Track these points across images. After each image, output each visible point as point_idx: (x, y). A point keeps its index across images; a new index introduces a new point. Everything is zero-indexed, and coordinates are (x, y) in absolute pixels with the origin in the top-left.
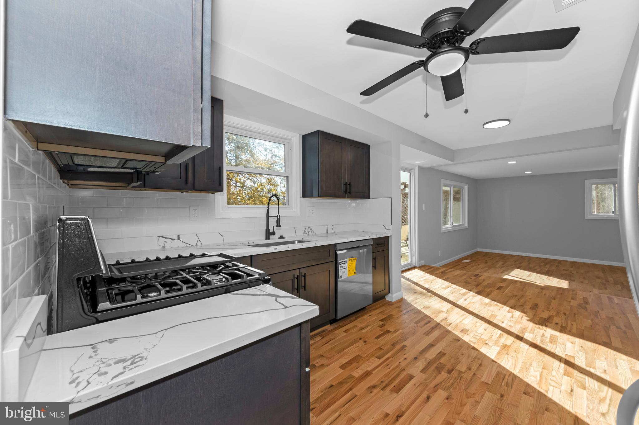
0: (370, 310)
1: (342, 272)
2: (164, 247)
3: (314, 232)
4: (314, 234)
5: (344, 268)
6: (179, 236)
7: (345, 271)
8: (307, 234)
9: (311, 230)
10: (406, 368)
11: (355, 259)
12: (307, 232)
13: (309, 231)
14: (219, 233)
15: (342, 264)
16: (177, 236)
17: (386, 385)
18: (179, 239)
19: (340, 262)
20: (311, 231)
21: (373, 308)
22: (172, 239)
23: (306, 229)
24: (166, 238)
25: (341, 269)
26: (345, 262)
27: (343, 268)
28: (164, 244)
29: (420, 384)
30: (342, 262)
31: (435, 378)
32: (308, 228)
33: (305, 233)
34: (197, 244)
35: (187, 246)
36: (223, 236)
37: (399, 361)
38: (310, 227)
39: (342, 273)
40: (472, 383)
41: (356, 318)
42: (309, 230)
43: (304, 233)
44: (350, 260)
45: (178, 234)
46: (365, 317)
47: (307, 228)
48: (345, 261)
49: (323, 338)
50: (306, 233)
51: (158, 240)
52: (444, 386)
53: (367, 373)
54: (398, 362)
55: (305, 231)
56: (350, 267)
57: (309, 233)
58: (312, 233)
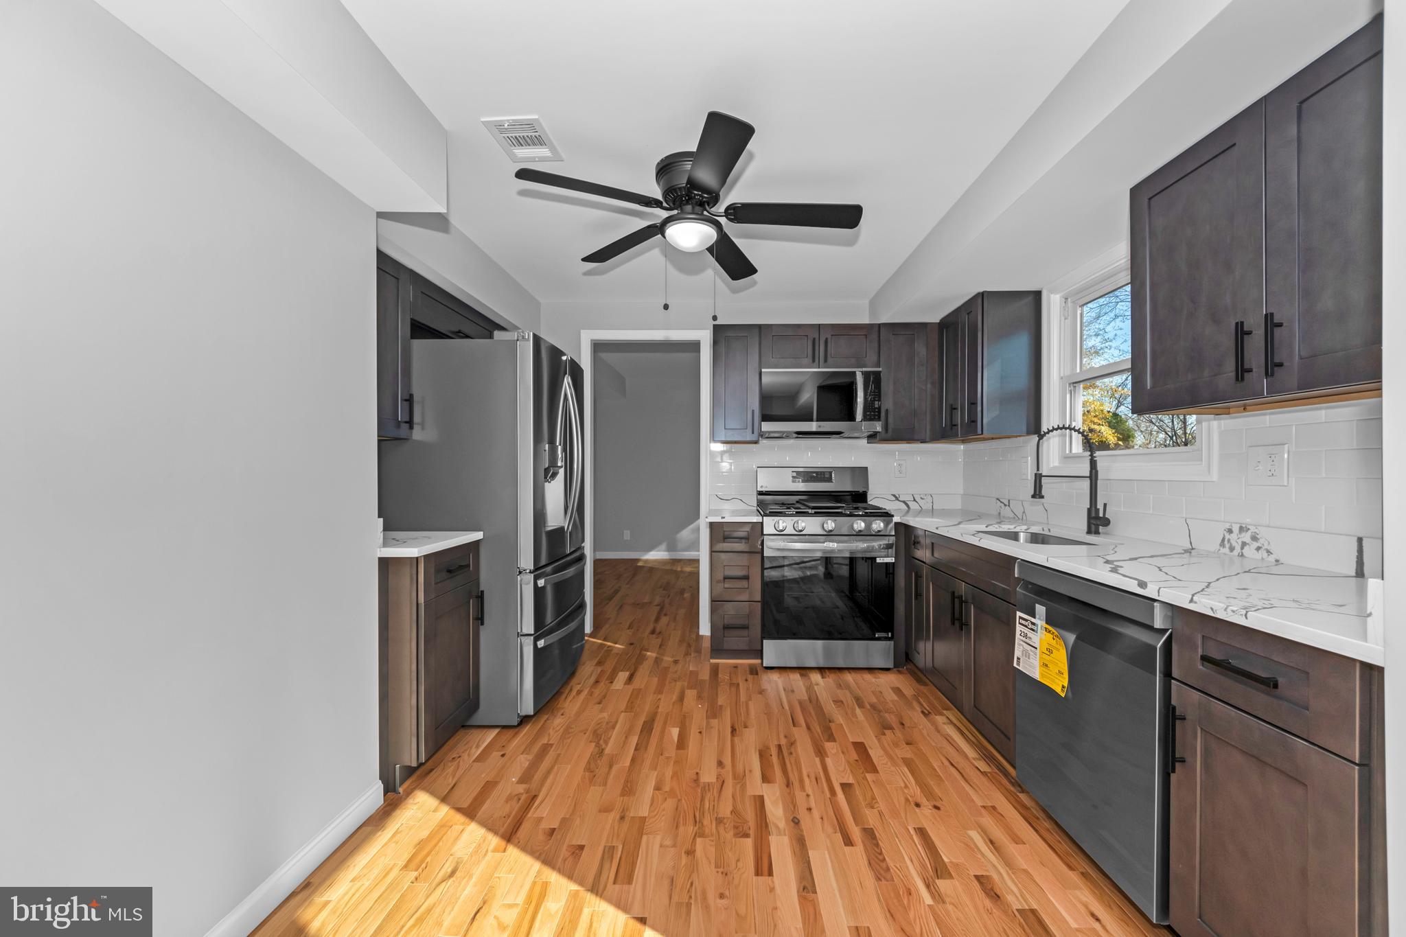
1: (1021, 647)
3: (1268, 552)
4: (1272, 559)
7: (1031, 653)
8: (1236, 553)
9: (1254, 538)
10: (788, 790)
12: (1234, 544)
13: (1244, 544)
15: (1026, 626)
17: (782, 752)
20: (1255, 545)
23: (1230, 532)
25: (1022, 637)
26: (1033, 627)
29: (745, 775)
31: (733, 797)
32: (1244, 530)
33: (1227, 546)
37: (812, 797)
38: (1252, 529)
39: (1023, 651)
40: (674, 819)
42: (1246, 537)
43: (1222, 544)
44: (1049, 631)
47: (1236, 529)
50: (1232, 549)
52: (711, 790)
53: (822, 752)
54: (810, 792)
55: (1229, 540)
56: (1048, 653)
57: (1246, 551)
58: (1263, 553)
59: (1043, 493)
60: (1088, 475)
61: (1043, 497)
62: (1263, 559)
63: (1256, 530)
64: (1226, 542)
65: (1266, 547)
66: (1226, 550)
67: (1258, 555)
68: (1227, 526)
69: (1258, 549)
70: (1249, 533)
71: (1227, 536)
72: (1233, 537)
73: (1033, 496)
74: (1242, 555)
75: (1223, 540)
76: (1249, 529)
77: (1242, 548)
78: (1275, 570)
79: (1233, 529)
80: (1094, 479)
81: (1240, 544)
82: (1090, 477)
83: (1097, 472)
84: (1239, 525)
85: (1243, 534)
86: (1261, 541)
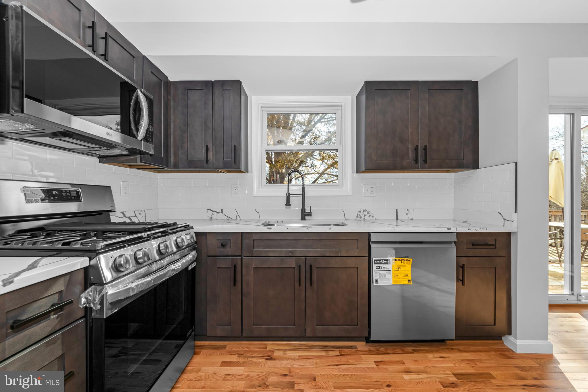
0: (452, 349)
1: (378, 274)
2: (211, 218)
3: (373, 217)
4: (374, 218)
5: (383, 269)
6: (222, 210)
7: (386, 274)
8: (362, 219)
9: (368, 213)
11: (410, 260)
12: (361, 216)
13: (365, 215)
14: (255, 210)
15: (381, 263)
16: (221, 210)
18: (222, 212)
19: (375, 260)
20: (369, 215)
21: (461, 348)
22: (217, 213)
23: (360, 212)
24: (213, 211)
25: (378, 269)
26: (386, 262)
27: (380, 269)
28: (212, 216)
30: (380, 260)
32: (364, 211)
33: (359, 217)
34: (236, 219)
35: (228, 219)
36: (259, 213)
38: (368, 210)
39: (380, 276)
41: (414, 351)
42: (366, 213)
43: (357, 216)
44: (398, 260)
45: (222, 209)
46: (430, 356)
47: (362, 211)
48: (387, 260)
49: (341, 355)
50: (361, 217)
51: (208, 212)
55: (360, 215)
56: (398, 270)
57: (366, 217)
58: (371, 217)
59: (290, 203)
60: (301, 194)
61: (290, 205)
62: (371, 219)
63: (369, 211)
64: (359, 216)
65: (372, 215)
66: (359, 218)
67: (369, 218)
68: (359, 210)
69: (370, 216)
70: (367, 212)
71: (359, 213)
72: (361, 214)
73: (286, 205)
74: (364, 219)
75: (358, 215)
76: (366, 210)
77: (364, 217)
78: (374, 221)
79: (361, 211)
80: (303, 196)
81: (364, 215)
82: (302, 195)
83: (305, 192)
84: (363, 210)
85: (365, 212)
86: (371, 214)
